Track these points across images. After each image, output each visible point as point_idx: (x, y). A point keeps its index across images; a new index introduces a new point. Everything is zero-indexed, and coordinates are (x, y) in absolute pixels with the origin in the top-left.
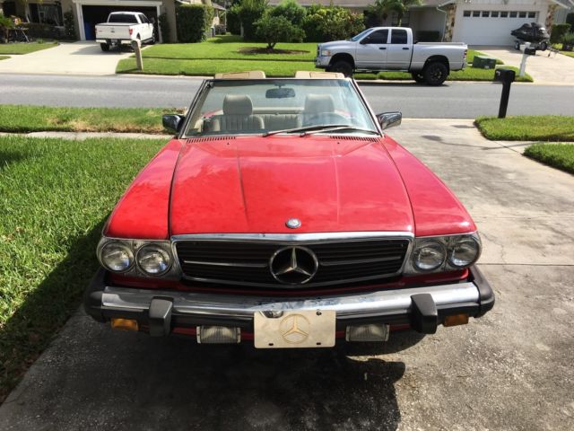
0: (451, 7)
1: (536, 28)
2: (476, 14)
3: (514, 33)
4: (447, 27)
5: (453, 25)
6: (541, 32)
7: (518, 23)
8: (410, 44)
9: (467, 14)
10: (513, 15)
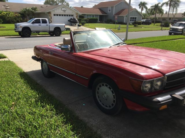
0: (49, 13)
1: (74, 19)
2: (57, 15)
3: (69, 21)
4: (50, 19)
5: (51, 18)
6: (76, 20)
7: (69, 18)
8: (48, 24)
9: (55, 15)
10: (67, 15)
